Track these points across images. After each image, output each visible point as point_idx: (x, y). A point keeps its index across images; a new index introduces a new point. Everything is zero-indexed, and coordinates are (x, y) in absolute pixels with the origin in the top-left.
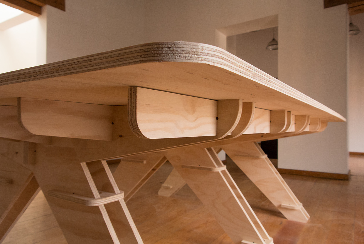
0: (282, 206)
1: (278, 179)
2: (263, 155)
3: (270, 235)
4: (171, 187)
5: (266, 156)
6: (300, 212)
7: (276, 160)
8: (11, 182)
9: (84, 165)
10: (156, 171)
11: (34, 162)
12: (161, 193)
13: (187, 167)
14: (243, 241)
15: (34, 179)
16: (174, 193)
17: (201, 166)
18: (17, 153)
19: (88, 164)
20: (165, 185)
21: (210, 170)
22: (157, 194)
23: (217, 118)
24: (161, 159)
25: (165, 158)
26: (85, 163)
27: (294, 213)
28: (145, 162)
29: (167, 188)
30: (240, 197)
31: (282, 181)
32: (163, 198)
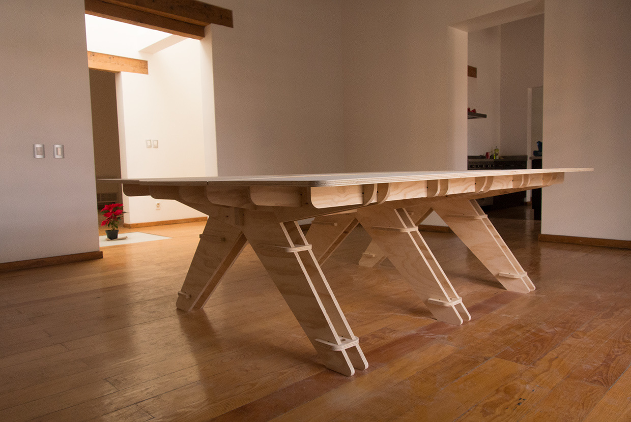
0: (500, 275)
1: (496, 244)
2: (481, 214)
3: (460, 296)
4: (374, 256)
5: (486, 216)
6: (521, 280)
7: (539, 221)
8: (224, 240)
9: (282, 224)
10: (349, 233)
11: (243, 224)
12: (362, 263)
13: (377, 228)
14: (429, 299)
15: (243, 235)
16: (377, 263)
17: (391, 228)
18: (227, 216)
19: (285, 224)
20: (366, 253)
21: (398, 230)
22: (358, 264)
23: (363, 193)
24: (352, 221)
25: (356, 220)
26: (282, 223)
27: (513, 282)
28: (336, 224)
29: (370, 257)
30: (429, 258)
31: (503, 247)
32: (364, 268)
